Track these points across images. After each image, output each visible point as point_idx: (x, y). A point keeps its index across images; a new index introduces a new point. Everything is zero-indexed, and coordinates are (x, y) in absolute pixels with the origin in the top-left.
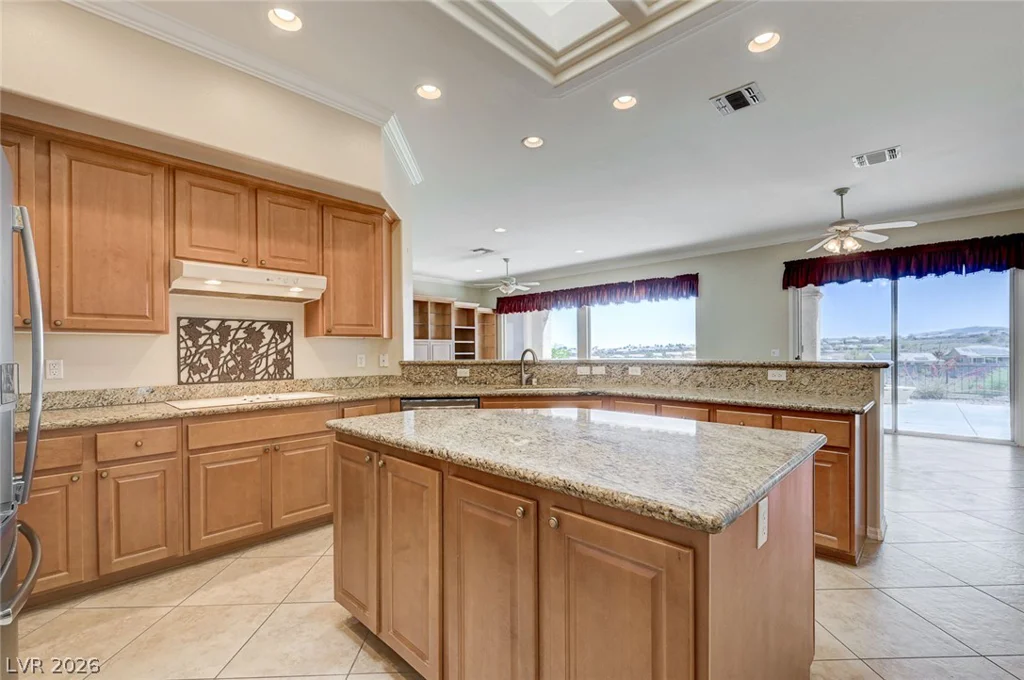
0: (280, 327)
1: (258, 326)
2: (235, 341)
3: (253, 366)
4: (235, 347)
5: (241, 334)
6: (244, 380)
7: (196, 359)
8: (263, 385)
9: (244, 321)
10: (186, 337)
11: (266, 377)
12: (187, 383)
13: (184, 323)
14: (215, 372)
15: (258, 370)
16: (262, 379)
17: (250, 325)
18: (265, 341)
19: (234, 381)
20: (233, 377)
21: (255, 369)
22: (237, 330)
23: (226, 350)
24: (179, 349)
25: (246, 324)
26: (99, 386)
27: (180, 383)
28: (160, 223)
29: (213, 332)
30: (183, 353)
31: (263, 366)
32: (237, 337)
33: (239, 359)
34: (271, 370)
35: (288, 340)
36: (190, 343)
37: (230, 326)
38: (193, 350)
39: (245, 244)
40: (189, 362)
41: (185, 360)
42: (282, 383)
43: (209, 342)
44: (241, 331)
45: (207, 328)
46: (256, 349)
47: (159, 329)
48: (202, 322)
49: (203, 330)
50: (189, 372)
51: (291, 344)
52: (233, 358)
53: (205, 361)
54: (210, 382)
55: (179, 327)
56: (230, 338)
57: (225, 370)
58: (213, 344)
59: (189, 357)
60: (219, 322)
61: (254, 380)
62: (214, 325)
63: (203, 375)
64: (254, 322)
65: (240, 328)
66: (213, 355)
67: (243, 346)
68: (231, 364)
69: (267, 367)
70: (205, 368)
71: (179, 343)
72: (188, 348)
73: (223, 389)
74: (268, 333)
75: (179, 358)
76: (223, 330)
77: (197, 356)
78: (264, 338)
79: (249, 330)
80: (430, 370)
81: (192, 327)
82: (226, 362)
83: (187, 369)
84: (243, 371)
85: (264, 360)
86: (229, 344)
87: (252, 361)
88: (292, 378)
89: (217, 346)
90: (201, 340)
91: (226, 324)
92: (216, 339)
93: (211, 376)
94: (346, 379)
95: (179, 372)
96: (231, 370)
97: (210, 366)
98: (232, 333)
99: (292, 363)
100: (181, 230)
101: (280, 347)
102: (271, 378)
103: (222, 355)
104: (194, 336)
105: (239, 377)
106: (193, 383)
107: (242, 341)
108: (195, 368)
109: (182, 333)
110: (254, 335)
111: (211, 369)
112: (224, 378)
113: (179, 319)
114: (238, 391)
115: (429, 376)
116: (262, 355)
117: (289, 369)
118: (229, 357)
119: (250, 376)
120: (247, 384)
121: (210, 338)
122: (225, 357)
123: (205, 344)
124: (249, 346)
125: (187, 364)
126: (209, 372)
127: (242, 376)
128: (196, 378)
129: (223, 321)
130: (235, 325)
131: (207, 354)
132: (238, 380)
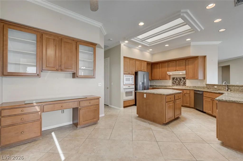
0: (184, 78)
1: (181, 78)
2: (178, 80)
5: (179, 79)
9: (179, 78)
18: (182, 80)
23: (177, 81)
24: (172, 81)
26: (165, 85)
27: (172, 85)
28: (167, 68)
34: (183, 84)
35: (185, 80)
39: (175, 68)
42: (184, 86)
46: (181, 81)
48: (174, 78)
51: (186, 81)
53: (175, 83)
62: (176, 78)
66: (176, 82)
68: (178, 83)
69: (182, 84)
70: (175, 84)
74: (182, 79)
76: (177, 79)
79: (180, 79)
80: (210, 86)
81: (173, 79)
84: (179, 84)
88: (186, 86)
92: (176, 80)
94: (195, 87)
96: (178, 84)
99: (186, 84)
100: (169, 69)
101: (184, 81)
102: (183, 85)
104: (174, 80)
108: (174, 84)
110: (180, 80)
112: (177, 85)
114: (178, 87)
115: (210, 87)
117: (185, 84)
119: (180, 85)
125: (173, 83)
128: (174, 85)
129: (177, 78)
130: (178, 78)
131: (175, 82)
132: (178, 85)
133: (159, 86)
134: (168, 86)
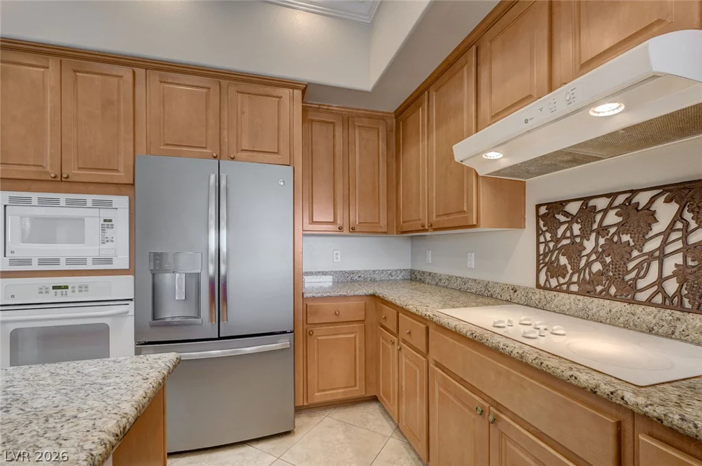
1: (642, 199)
2: (603, 230)
3: (633, 275)
4: (602, 241)
5: (612, 218)
6: (614, 298)
7: (553, 259)
8: (647, 315)
9: (613, 196)
10: (544, 229)
11: (659, 299)
12: (545, 288)
13: (543, 210)
14: (575, 279)
15: (641, 284)
16: (649, 303)
17: (629, 200)
18: (658, 228)
19: (599, 296)
20: (599, 288)
21: (635, 280)
22: (605, 211)
23: (589, 245)
24: (538, 243)
25: (620, 199)
27: (538, 286)
29: (573, 219)
30: (542, 247)
31: (653, 275)
32: (607, 222)
33: (608, 260)
34: (672, 287)
36: (548, 236)
37: (595, 207)
38: (551, 245)
40: (547, 260)
41: (544, 259)
43: (568, 234)
44: (612, 213)
45: (567, 214)
46: (642, 240)
47: (471, 223)
48: (556, 207)
49: (562, 218)
50: (547, 275)
52: (600, 258)
53: (563, 260)
54: (568, 292)
55: (538, 216)
56: (595, 226)
57: (587, 277)
58: (573, 237)
59: (547, 253)
60: (581, 202)
61: (633, 301)
62: (573, 208)
63: (562, 281)
64: (634, 192)
65: (610, 207)
66: (574, 251)
67: (616, 239)
68: (597, 267)
69: (662, 280)
70: (561, 271)
71: (538, 236)
72: (546, 242)
73: (581, 305)
74: (665, 211)
75: (538, 255)
76: (587, 211)
77: (556, 252)
78: (656, 221)
79: (628, 209)
81: (551, 212)
82: (589, 264)
83: (546, 268)
84: (614, 281)
85: (655, 266)
86: (593, 235)
87: (631, 265)
89: (578, 240)
90: (560, 232)
91: (592, 203)
92: (576, 228)
93: (569, 283)
95: (538, 271)
96: (596, 279)
97: (569, 267)
98: (598, 217)
102: (671, 304)
103: (584, 253)
104: (552, 226)
105: (607, 290)
106: (550, 289)
107: (613, 230)
109: (542, 223)
111: (570, 272)
112: (587, 290)
113: (538, 206)
114: (603, 313)
116: (651, 253)
118: (594, 257)
119: (628, 293)
120: (618, 306)
121: (570, 228)
122: (589, 256)
123: (564, 237)
124: (626, 238)
125: (545, 262)
126: (568, 276)
127: (613, 291)
128: (554, 282)
129: (586, 200)
130: (602, 203)
131: (565, 251)
132: (605, 295)
133: (449, 278)
134: (505, 287)
